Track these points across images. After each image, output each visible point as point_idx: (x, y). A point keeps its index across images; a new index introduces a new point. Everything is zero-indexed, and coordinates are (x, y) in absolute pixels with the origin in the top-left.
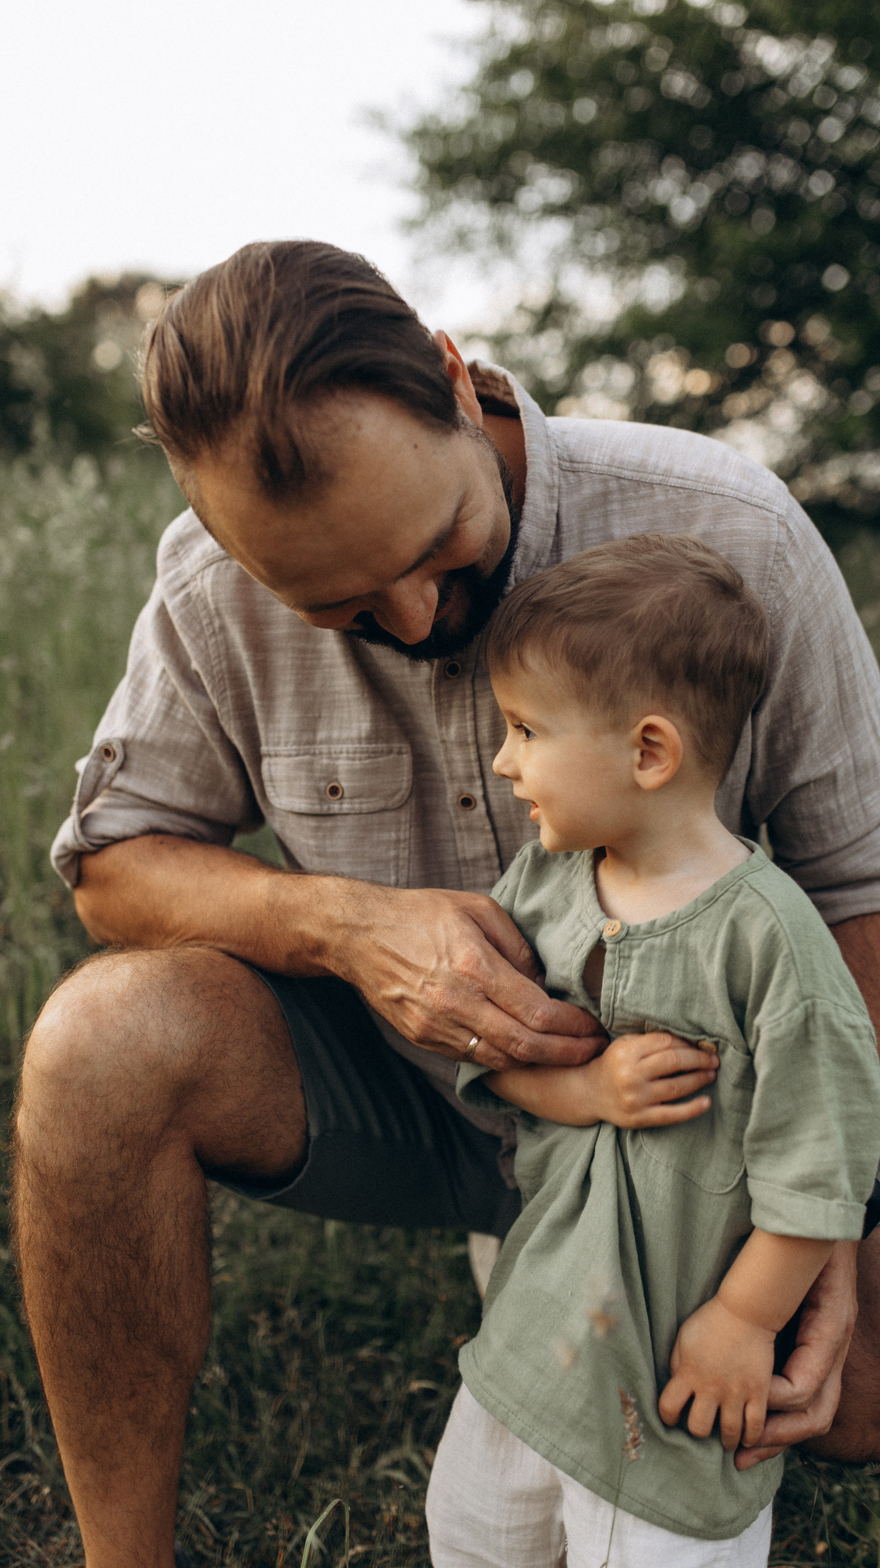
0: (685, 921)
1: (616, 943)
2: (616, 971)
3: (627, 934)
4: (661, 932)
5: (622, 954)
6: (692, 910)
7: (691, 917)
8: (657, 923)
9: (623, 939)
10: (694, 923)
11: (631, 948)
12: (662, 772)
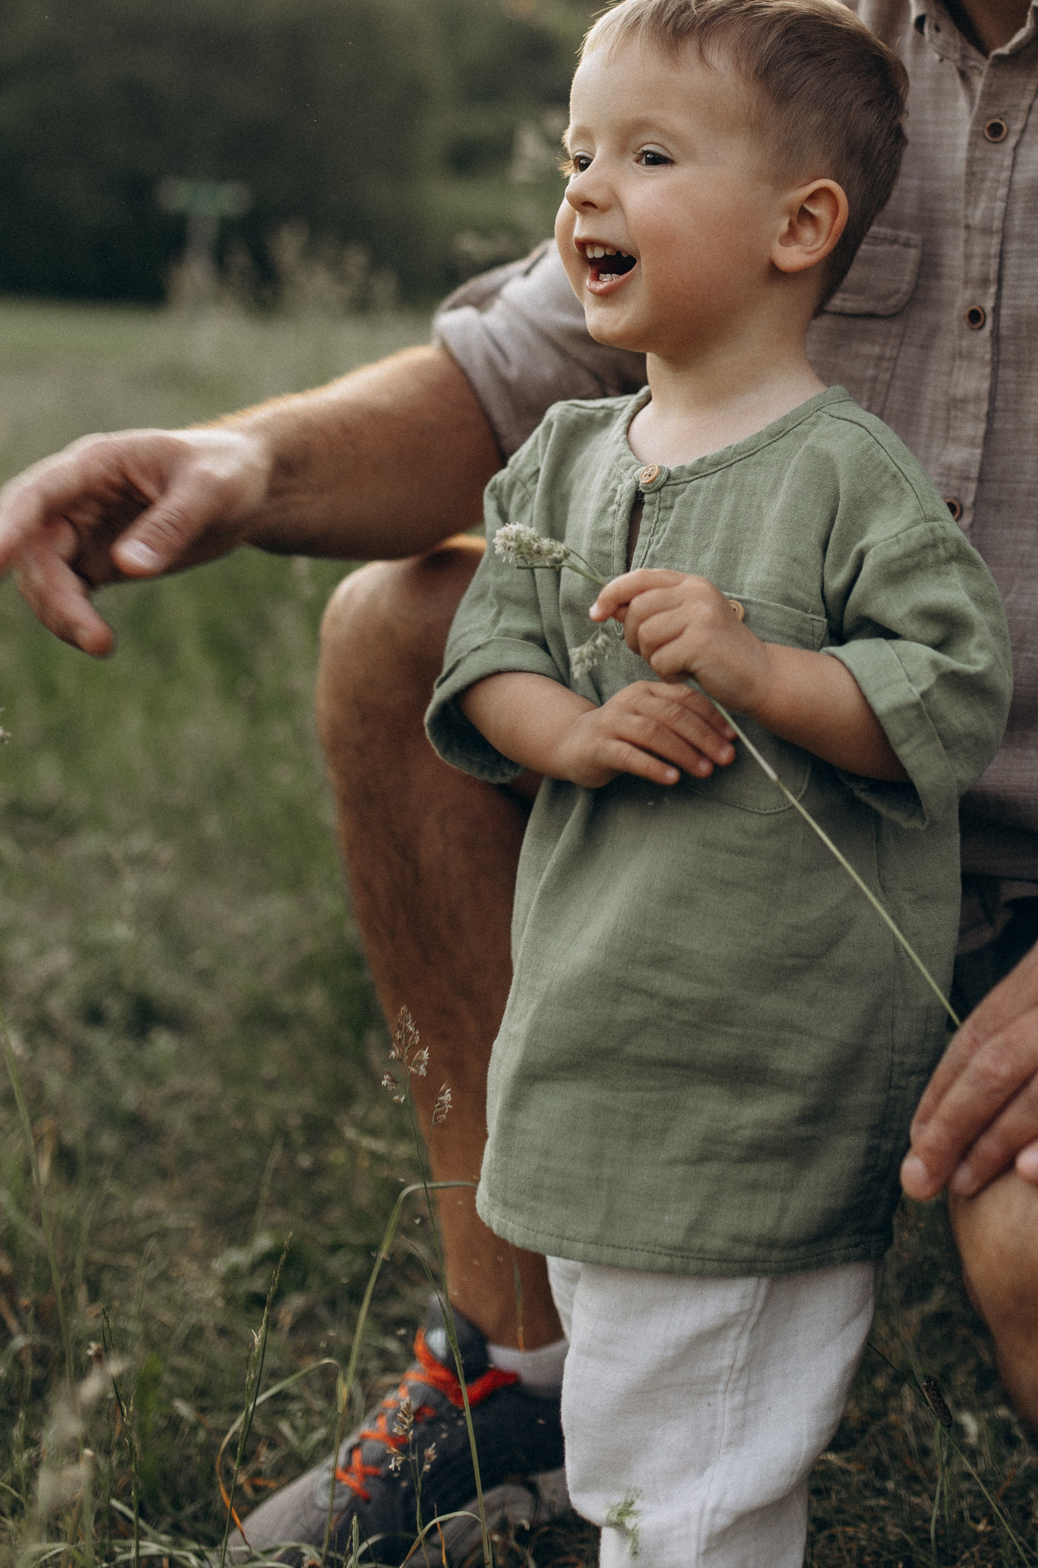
0: (743, 456)
1: (656, 491)
2: (653, 526)
3: (668, 478)
4: (710, 471)
5: (663, 504)
6: (753, 444)
7: (752, 452)
8: (707, 461)
9: (664, 485)
10: (753, 459)
11: (675, 494)
12: (809, 253)
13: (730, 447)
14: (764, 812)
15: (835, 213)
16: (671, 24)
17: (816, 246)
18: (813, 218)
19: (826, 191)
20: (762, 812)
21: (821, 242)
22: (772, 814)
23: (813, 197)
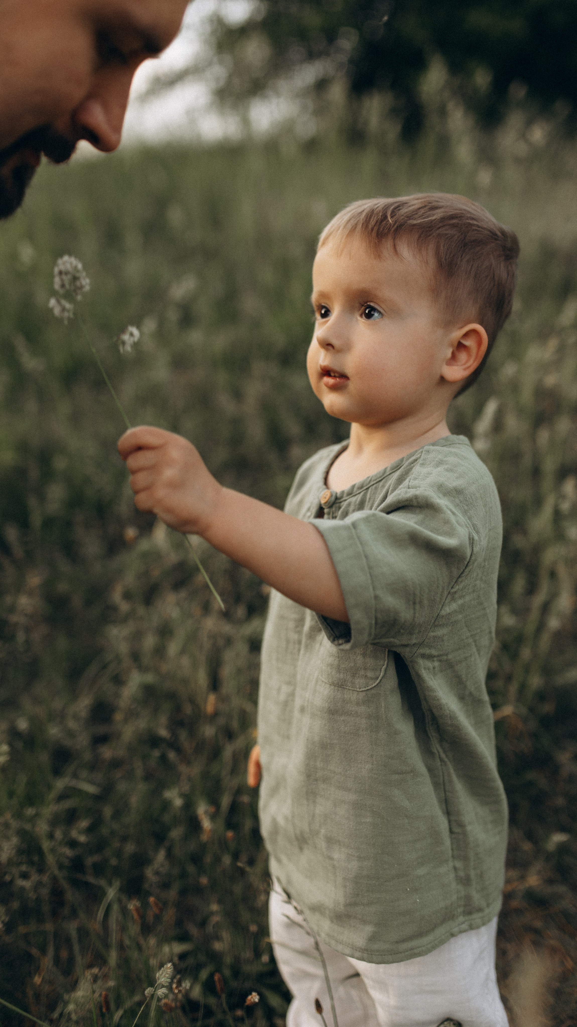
0: (375, 482)
1: (331, 506)
3: (336, 499)
6: (381, 474)
7: (380, 479)
8: (356, 486)
9: (333, 503)
10: (381, 484)
11: (339, 508)
12: (465, 369)
13: (368, 478)
14: (359, 690)
15: (479, 344)
16: (376, 229)
17: (468, 364)
18: (465, 347)
19: (474, 331)
20: (358, 690)
21: (471, 361)
22: (364, 691)
23: (466, 335)
